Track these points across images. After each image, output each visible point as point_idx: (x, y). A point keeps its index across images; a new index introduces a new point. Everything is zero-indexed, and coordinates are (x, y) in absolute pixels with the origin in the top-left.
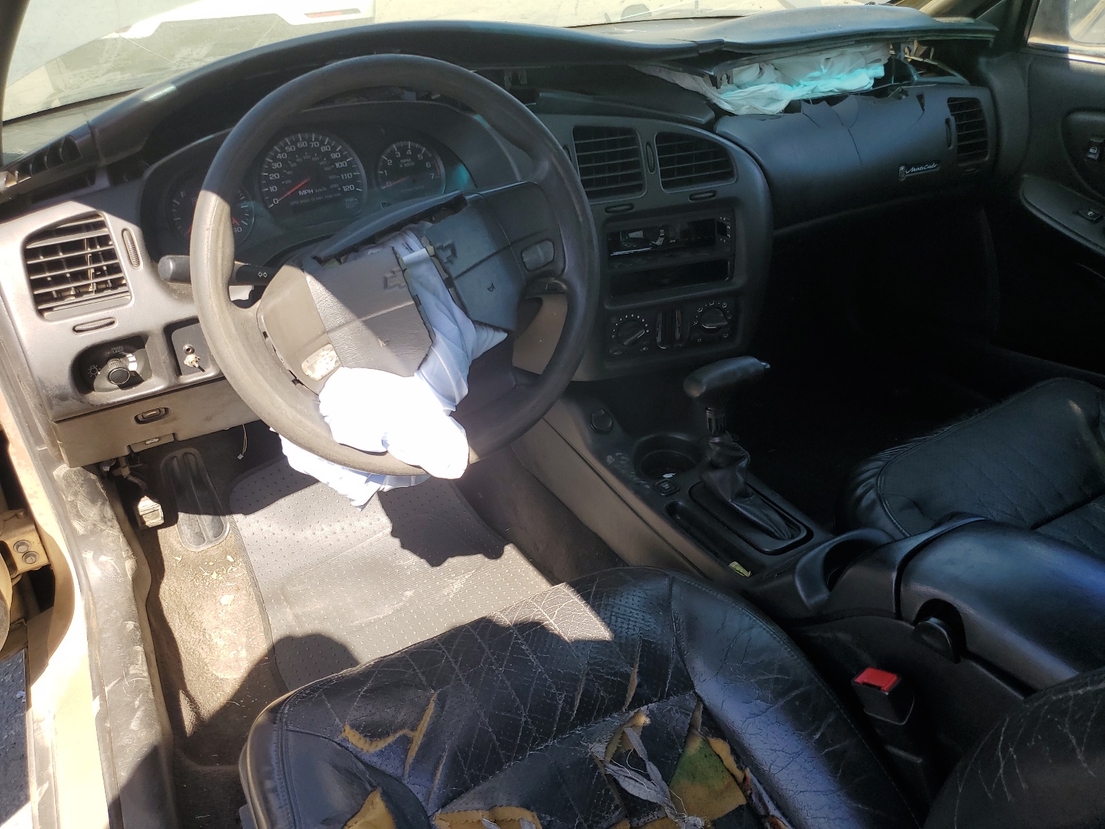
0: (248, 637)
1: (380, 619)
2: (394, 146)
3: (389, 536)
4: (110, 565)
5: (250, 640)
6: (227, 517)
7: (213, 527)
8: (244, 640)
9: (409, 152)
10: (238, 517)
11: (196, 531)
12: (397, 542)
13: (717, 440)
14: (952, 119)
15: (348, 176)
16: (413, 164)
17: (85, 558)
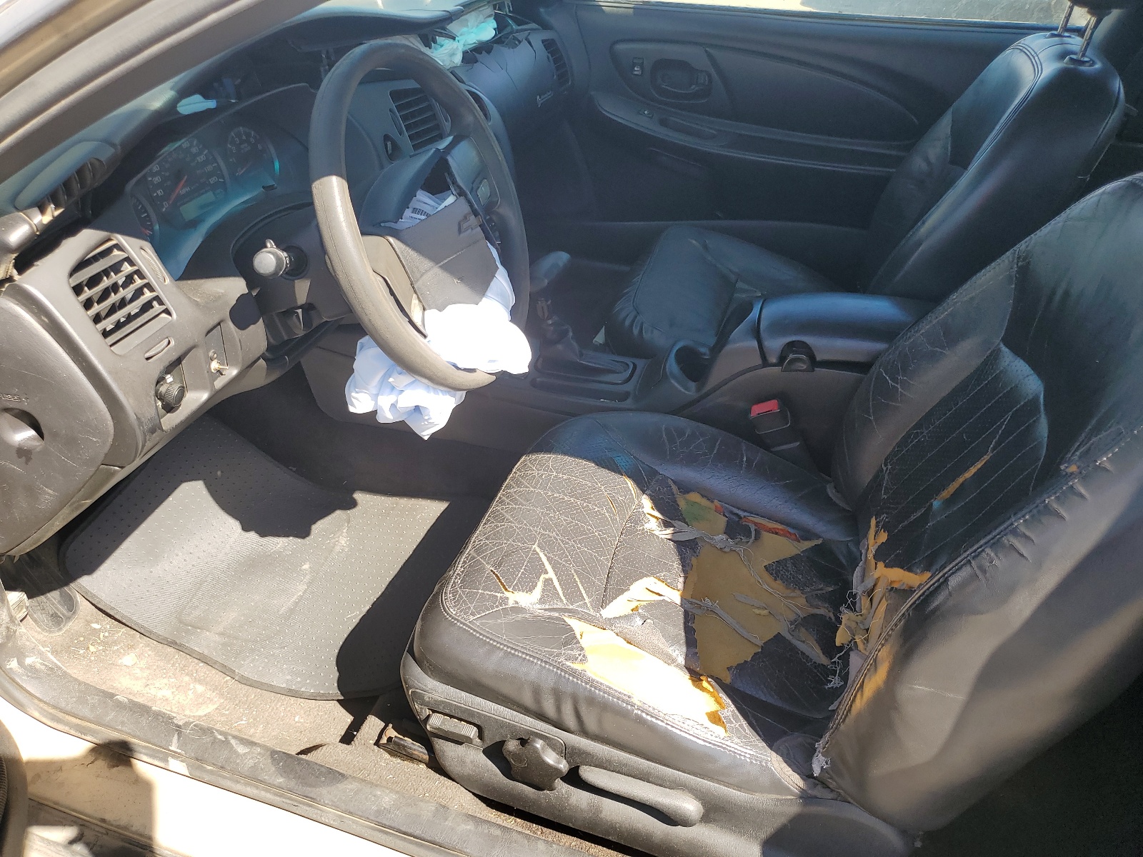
0: (187, 674)
1: (301, 596)
2: (232, 134)
3: (243, 533)
4: (39, 665)
5: (195, 675)
6: (72, 585)
7: (64, 602)
8: (187, 679)
9: (244, 137)
10: (85, 581)
11: (51, 613)
12: (252, 535)
13: (550, 322)
14: (549, 55)
15: (209, 168)
16: (249, 148)
17: (11, 668)
